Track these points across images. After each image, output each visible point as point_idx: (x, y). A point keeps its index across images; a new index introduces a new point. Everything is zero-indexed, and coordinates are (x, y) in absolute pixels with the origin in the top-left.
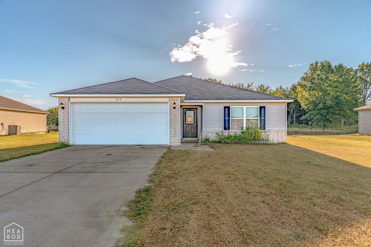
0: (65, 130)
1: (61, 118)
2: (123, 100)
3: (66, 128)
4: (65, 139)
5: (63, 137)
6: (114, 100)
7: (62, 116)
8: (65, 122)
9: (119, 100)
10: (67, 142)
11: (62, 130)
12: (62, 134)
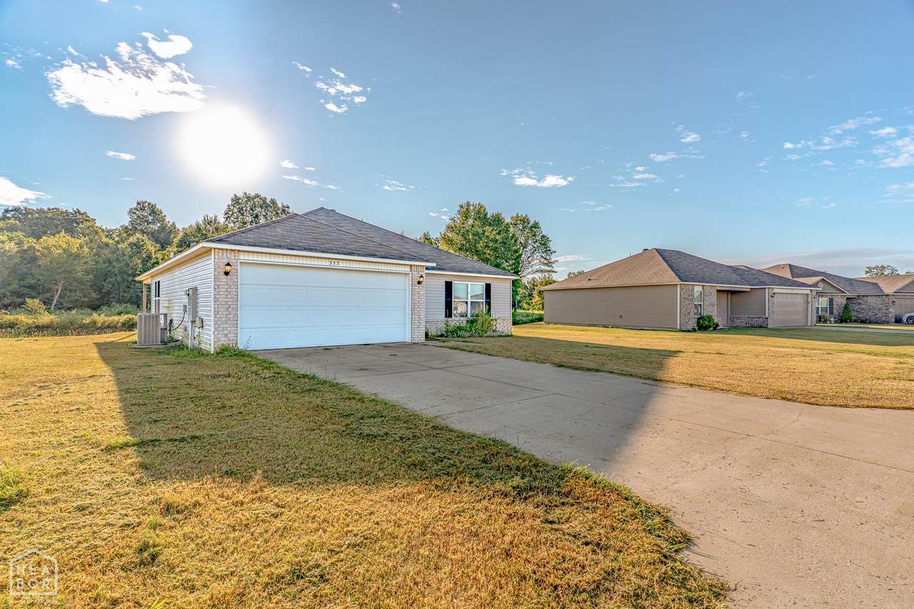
0: (229, 320)
1: (220, 293)
2: (342, 264)
3: (232, 316)
4: (229, 340)
5: (226, 335)
6: (326, 263)
7: (222, 290)
8: (230, 303)
9: (334, 265)
10: (234, 345)
11: (224, 319)
12: (223, 328)
